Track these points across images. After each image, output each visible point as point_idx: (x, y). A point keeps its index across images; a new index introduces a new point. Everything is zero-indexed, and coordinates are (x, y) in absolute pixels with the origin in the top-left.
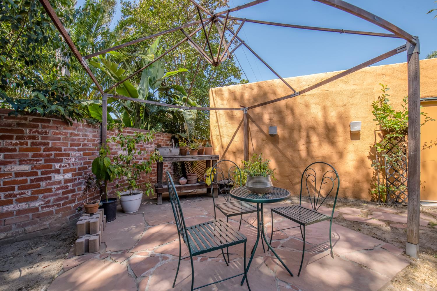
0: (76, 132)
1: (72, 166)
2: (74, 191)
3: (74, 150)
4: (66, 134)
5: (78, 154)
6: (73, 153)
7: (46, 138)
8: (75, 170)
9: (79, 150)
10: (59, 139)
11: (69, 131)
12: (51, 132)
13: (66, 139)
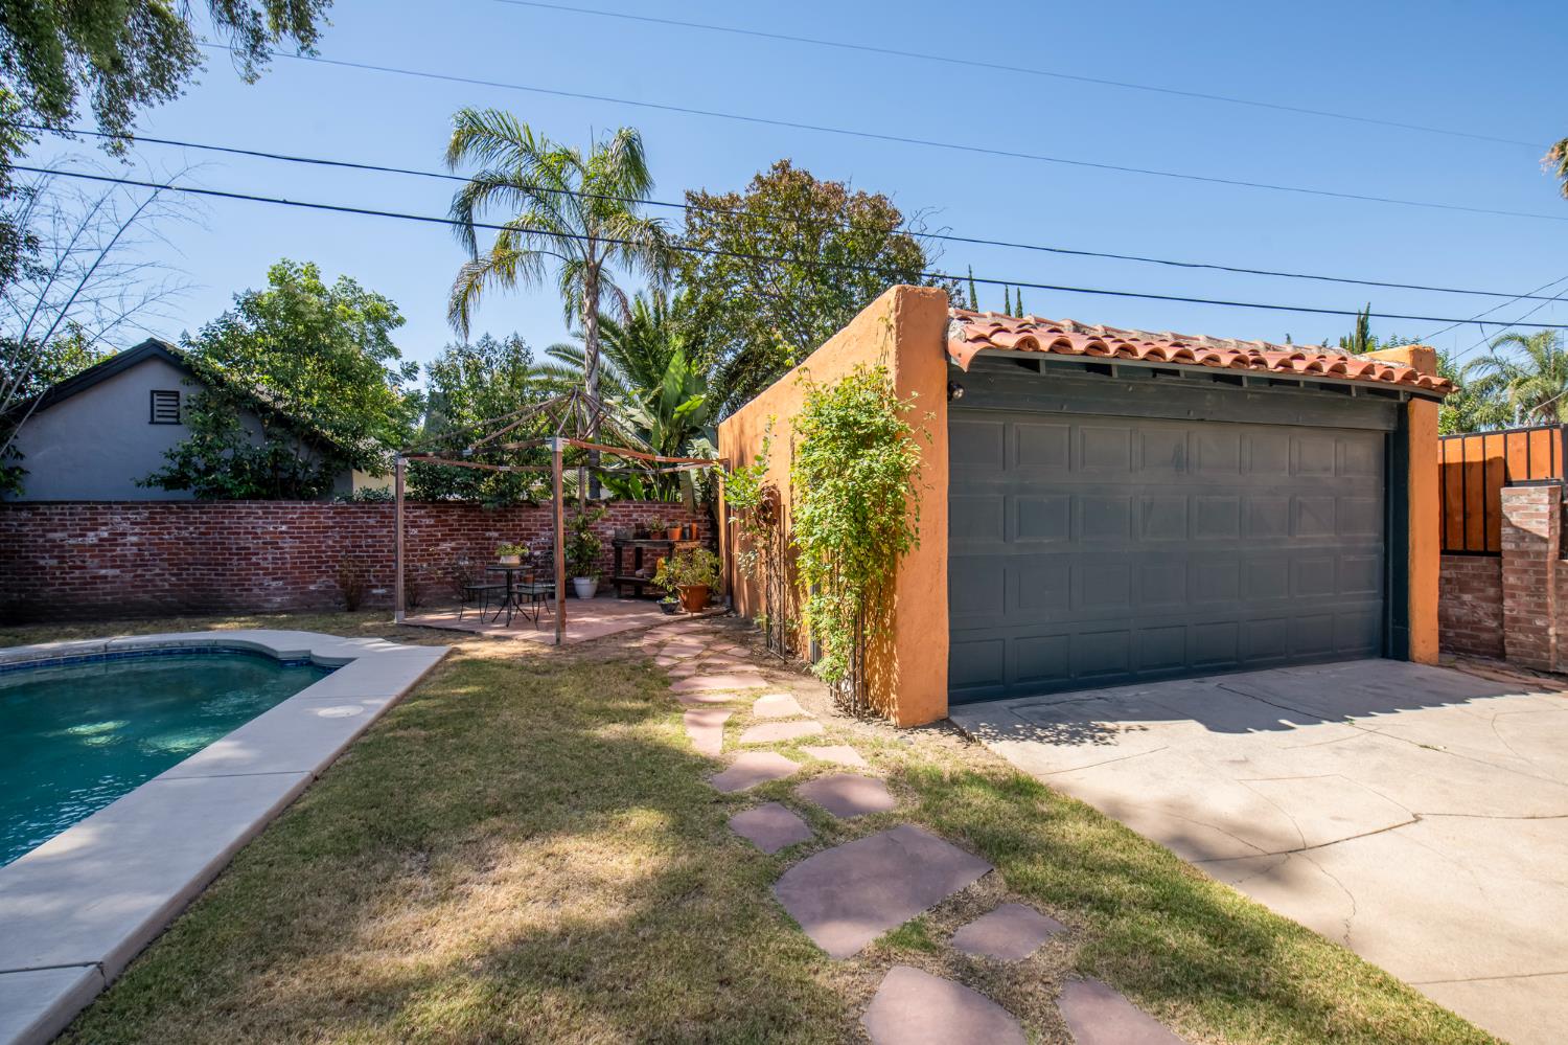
0: (546, 514)
3: (545, 530)
4: (535, 516)
7: (519, 521)
11: (538, 514)
12: (523, 515)
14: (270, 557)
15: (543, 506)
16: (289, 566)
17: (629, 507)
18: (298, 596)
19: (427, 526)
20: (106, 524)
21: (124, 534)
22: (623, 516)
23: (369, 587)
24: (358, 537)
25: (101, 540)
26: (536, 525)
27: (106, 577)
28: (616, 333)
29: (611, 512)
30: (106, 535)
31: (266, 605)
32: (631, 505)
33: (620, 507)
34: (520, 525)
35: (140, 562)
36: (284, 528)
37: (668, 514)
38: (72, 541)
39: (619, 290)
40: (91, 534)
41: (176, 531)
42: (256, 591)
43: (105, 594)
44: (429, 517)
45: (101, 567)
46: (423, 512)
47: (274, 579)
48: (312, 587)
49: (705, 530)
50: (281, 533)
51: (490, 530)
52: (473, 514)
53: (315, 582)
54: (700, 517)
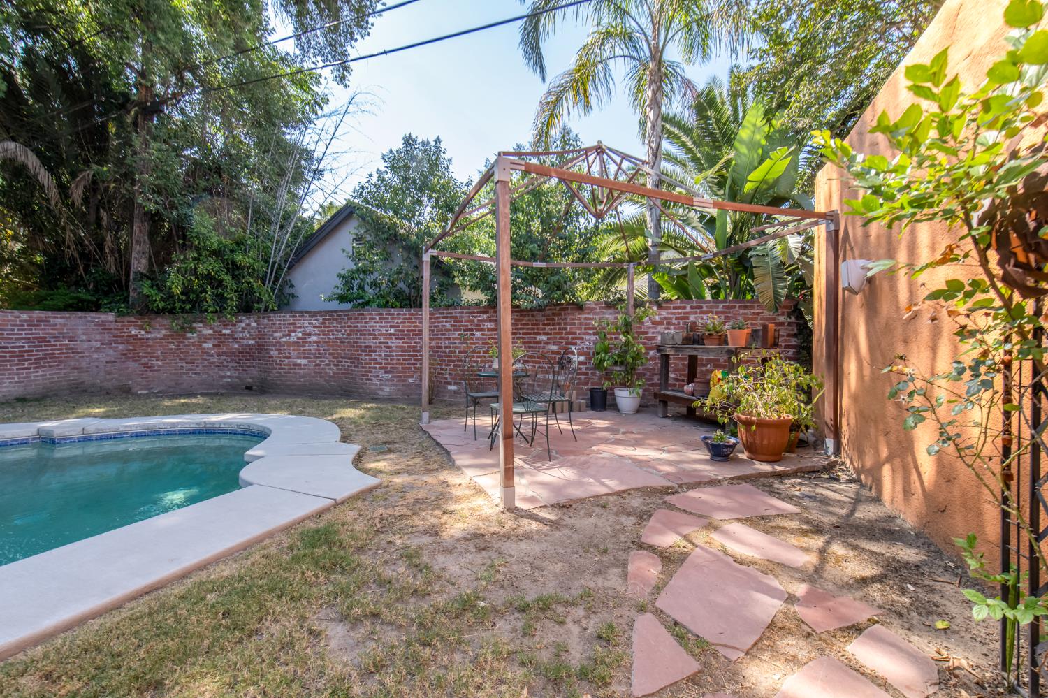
0: (591, 316)
1: (585, 350)
2: (587, 374)
3: (590, 334)
4: (580, 319)
5: (594, 338)
6: (588, 337)
7: (565, 324)
8: (589, 353)
9: (594, 334)
10: (574, 324)
11: (583, 316)
12: (569, 318)
13: (580, 324)
14: (383, 354)
15: (589, 308)
16: (395, 362)
17: (685, 308)
18: (401, 387)
19: (489, 330)
20: (300, 327)
21: (309, 335)
22: (677, 318)
23: (445, 383)
24: (441, 339)
25: (298, 338)
26: (580, 329)
27: (300, 365)
28: (687, 131)
29: (664, 313)
30: (300, 335)
31: (381, 393)
32: (688, 306)
33: (674, 308)
34: (566, 329)
35: (318, 355)
36: (392, 331)
37: (736, 315)
38: (284, 339)
39: (690, 82)
40: (293, 334)
41: (338, 333)
42: (375, 381)
43: (300, 377)
44: (490, 321)
45: (298, 358)
46: (485, 316)
47: (386, 372)
48: (410, 381)
49: (788, 336)
50: (391, 335)
51: (540, 334)
52: (526, 318)
53: (412, 377)
54: (782, 319)
